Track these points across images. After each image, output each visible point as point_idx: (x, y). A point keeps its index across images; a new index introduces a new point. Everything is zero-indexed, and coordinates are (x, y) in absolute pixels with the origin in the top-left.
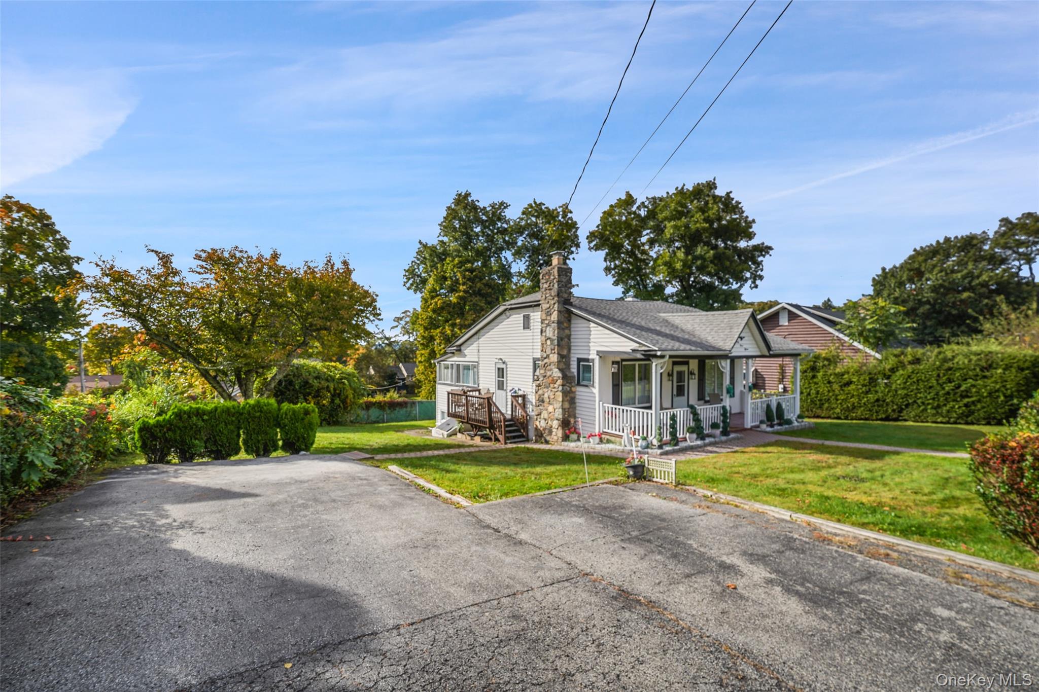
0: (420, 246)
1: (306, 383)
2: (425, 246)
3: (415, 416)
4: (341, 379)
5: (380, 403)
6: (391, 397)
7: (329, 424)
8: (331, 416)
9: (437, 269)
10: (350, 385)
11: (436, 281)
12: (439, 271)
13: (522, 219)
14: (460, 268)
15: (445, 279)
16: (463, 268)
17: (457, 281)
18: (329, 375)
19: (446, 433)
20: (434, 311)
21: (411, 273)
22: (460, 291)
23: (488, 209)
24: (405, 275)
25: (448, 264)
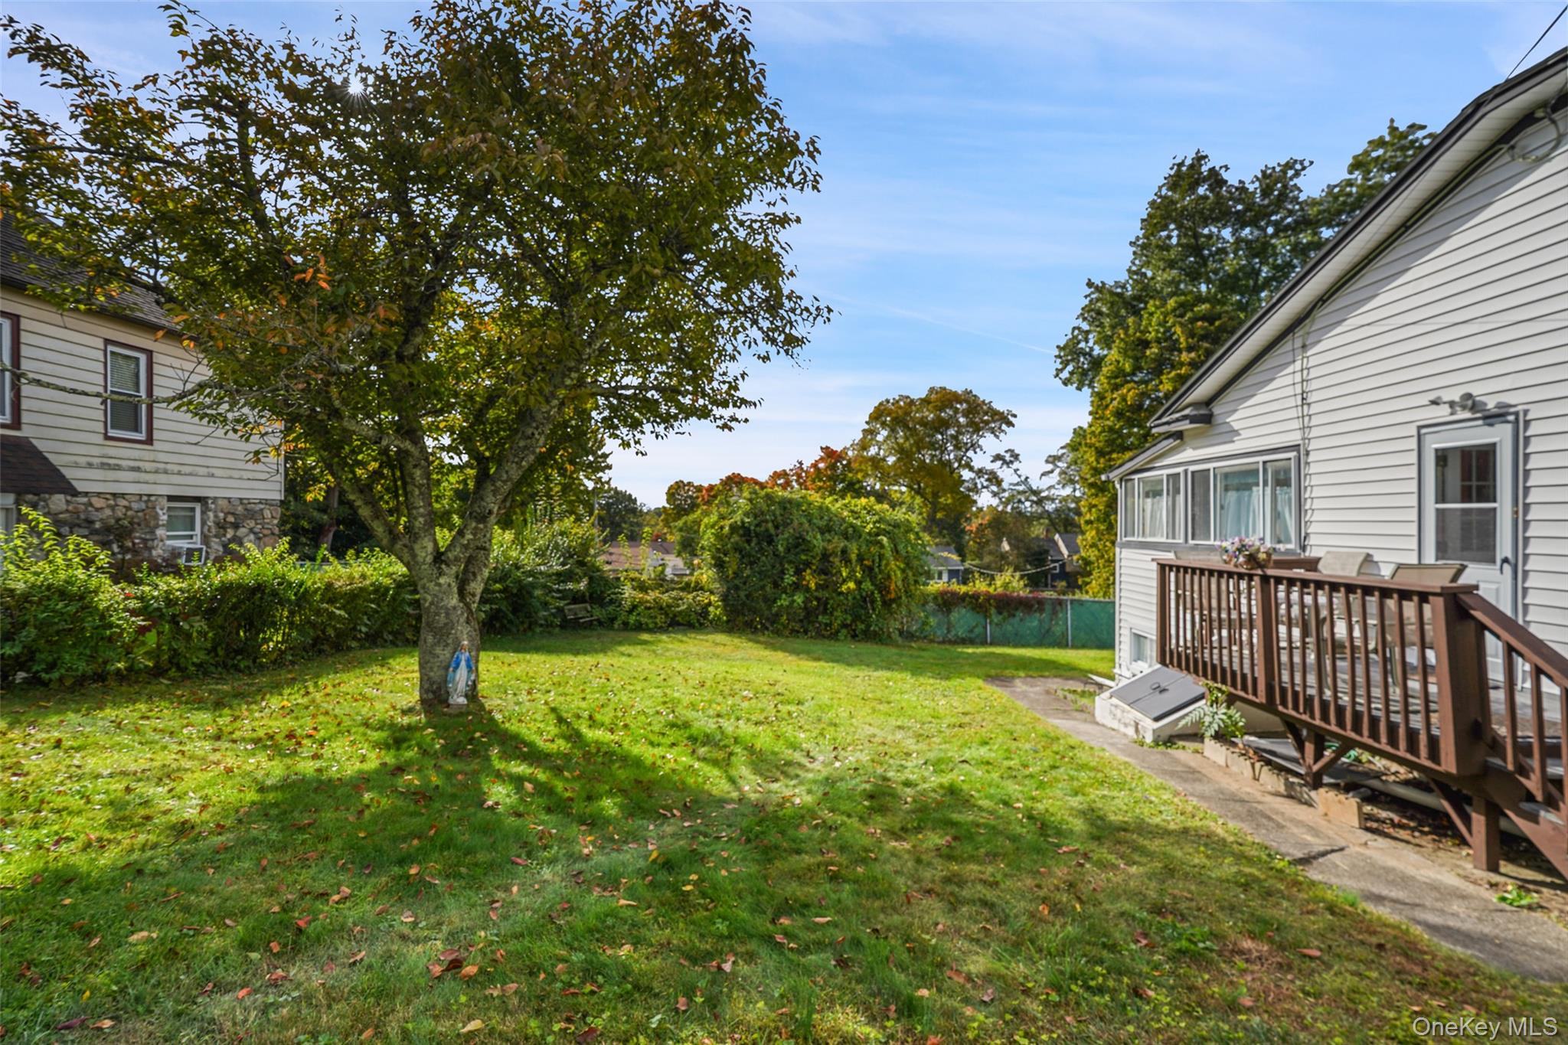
0: (1089, 291)
1: (799, 543)
2: (1100, 289)
3: (1064, 635)
4: (878, 535)
5: (976, 596)
6: (1006, 585)
7: (854, 636)
8: (857, 618)
9: (1126, 329)
10: (896, 550)
11: (1124, 352)
12: (1131, 331)
13: (1350, 183)
14: (1182, 316)
15: (1146, 344)
16: (1189, 315)
17: (1174, 347)
18: (852, 525)
19: (1149, 726)
20: (1119, 414)
21: (1070, 352)
22: (1182, 364)
23: (1251, 188)
24: (1059, 357)
25: (1152, 314)
